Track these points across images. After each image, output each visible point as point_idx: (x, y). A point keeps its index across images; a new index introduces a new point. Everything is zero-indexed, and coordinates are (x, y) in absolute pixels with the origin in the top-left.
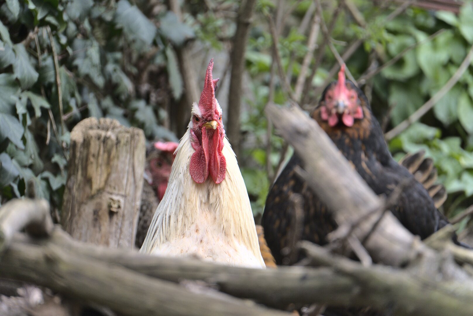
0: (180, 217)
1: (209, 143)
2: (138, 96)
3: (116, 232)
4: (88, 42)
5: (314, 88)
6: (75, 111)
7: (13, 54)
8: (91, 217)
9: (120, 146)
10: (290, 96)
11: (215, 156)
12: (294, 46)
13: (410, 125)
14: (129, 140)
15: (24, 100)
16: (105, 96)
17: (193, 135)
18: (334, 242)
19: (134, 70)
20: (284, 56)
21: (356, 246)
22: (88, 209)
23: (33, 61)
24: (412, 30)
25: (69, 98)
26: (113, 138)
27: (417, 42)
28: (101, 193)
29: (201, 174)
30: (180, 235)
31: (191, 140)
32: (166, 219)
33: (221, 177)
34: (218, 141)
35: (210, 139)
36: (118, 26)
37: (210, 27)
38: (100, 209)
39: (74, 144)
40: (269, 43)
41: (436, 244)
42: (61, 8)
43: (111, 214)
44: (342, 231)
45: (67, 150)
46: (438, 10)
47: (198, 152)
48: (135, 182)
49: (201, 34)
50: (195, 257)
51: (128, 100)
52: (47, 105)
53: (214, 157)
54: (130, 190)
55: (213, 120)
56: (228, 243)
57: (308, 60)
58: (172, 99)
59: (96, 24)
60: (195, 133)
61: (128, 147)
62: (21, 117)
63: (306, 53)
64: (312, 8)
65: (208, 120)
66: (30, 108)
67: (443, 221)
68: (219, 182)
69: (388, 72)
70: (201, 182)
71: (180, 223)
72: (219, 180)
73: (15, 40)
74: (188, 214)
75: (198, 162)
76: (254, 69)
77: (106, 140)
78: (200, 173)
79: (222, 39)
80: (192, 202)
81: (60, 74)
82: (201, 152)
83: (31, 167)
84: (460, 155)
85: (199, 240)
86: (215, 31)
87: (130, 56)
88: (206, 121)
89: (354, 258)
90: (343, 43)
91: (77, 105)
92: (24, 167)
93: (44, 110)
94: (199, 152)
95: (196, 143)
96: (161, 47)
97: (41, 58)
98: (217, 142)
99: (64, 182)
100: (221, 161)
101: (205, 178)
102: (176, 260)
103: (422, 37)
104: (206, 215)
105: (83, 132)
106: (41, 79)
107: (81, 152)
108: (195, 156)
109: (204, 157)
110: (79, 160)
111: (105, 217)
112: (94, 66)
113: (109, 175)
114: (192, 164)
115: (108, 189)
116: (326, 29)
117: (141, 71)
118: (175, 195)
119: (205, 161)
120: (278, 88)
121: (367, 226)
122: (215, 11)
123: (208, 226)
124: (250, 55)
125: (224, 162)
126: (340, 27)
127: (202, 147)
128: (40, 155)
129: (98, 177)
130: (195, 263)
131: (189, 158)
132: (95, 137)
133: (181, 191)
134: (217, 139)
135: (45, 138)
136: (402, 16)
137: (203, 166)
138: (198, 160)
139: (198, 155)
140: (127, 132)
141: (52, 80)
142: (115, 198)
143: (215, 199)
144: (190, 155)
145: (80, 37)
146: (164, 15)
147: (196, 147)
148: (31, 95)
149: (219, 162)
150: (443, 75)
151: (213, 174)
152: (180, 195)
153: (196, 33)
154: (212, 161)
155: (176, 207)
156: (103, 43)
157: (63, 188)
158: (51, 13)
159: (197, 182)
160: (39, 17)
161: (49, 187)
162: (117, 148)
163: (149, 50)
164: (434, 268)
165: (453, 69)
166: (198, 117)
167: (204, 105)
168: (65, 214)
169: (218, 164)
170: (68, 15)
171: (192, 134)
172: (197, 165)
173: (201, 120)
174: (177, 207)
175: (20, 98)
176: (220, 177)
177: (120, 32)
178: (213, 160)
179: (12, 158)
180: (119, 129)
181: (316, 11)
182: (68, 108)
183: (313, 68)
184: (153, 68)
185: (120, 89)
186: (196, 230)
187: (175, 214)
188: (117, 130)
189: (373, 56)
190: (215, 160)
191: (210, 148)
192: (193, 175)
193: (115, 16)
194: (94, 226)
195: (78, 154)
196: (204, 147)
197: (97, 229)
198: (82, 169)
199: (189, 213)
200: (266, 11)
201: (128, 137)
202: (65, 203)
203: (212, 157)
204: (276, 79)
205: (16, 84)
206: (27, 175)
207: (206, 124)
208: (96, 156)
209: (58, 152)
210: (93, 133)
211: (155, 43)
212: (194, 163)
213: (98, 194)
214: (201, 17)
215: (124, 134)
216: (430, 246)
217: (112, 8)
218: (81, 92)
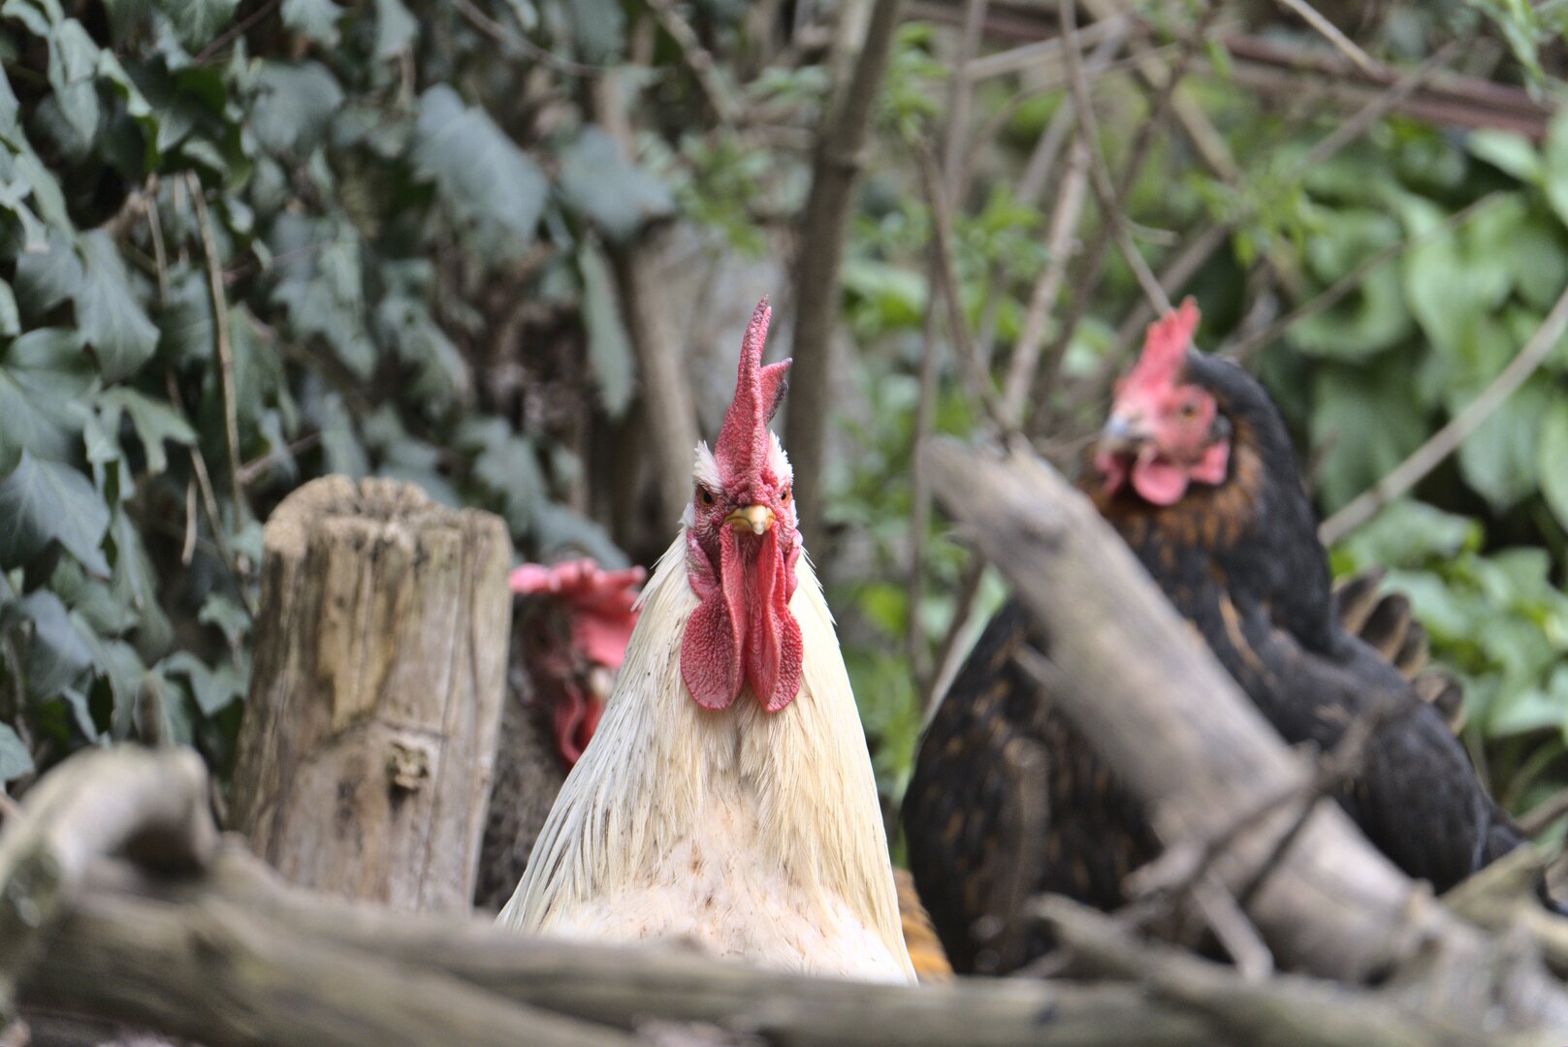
0: (641, 817)
1: (745, 578)
2: (486, 404)
3: (412, 856)
4: (324, 227)
5: (1070, 382)
6: (279, 455)
7: (76, 265)
8: (330, 805)
9: (426, 571)
10: (988, 409)
11: (765, 622)
12: (1002, 244)
13: (1381, 510)
14: (459, 550)
15: (111, 415)
16: (375, 403)
17: (694, 550)
18: (1150, 898)
19: (473, 320)
20: (971, 277)
21: (1220, 912)
22: (319, 781)
23: (142, 287)
24: (1389, 191)
25: (258, 411)
26: (406, 542)
27: (1404, 234)
28: (365, 727)
29: (718, 680)
30: (640, 875)
31: (690, 565)
32: (595, 821)
33: (785, 691)
34: (775, 573)
35: (747, 564)
36: (423, 173)
37: (724, 180)
38: (361, 778)
39: (276, 564)
40: (920, 235)
41: (1483, 907)
42: (233, 113)
43: (398, 794)
44: (1176, 865)
45: (251, 581)
46: (1474, 127)
47: (710, 608)
48: (476, 688)
49: (695, 203)
50: (689, 943)
51: (453, 417)
52: (185, 434)
53: (763, 624)
54: (460, 715)
55: (754, 503)
56: (799, 912)
57: (1048, 291)
58: (598, 417)
59: (350, 165)
60: (700, 544)
61: (455, 574)
62: (100, 474)
63: (1043, 267)
64: (1062, 118)
65: (739, 502)
66: (131, 444)
67: (1500, 831)
68: (778, 706)
69: (1308, 332)
70: (719, 707)
71: (639, 836)
72: (779, 699)
73: (84, 218)
74: (665, 808)
75: (709, 638)
76: (866, 319)
77: (380, 551)
78: (716, 677)
79: (761, 220)
80: (680, 768)
81: (230, 330)
82: (720, 606)
83: (131, 636)
84: (1548, 609)
85: (701, 898)
86: (741, 192)
87: (458, 273)
88: (735, 506)
89: (1214, 951)
90: (1165, 237)
91: (285, 434)
92: (109, 636)
93: (175, 451)
94: (713, 607)
95: (704, 575)
96: (562, 241)
97: (167, 277)
98: (771, 575)
99: (243, 689)
100: (784, 637)
101: (730, 695)
102: (623, 954)
103: (1422, 218)
104: (728, 812)
105: (305, 525)
106: (169, 346)
107: (297, 591)
108: (698, 620)
109: (729, 624)
110: (291, 616)
111: (378, 806)
112: (341, 304)
113: (390, 666)
114: (689, 645)
115: (388, 713)
116: (1108, 190)
117: (495, 320)
118: (628, 743)
119: (731, 635)
120: (946, 383)
121: (1256, 848)
122: (742, 125)
123: (734, 853)
124: (857, 272)
125: (794, 640)
126: (1153, 182)
127: (722, 590)
128: (162, 597)
129: (356, 674)
130: (685, 964)
131: (678, 624)
132: (347, 542)
133: (647, 731)
134: (770, 567)
135: (178, 544)
136: (1358, 149)
137: (727, 654)
138: (708, 632)
139: (710, 615)
140: (453, 525)
141: (204, 349)
142: (410, 741)
143: (760, 760)
144: (681, 616)
145: (295, 208)
146: (572, 139)
147: (706, 590)
148: (132, 399)
149: (778, 642)
150: (1489, 346)
151: (757, 681)
152: (642, 743)
153: (678, 198)
154: (756, 636)
155: (629, 781)
156: (371, 228)
157: (237, 706)
158: (201, 131)
159: (706, 705)
160: (164, 141)
161: (190, 704)
162: (417, 577)
163: (522, 251)
164: (1479, 987)
165: (1524, 325)
166: (710, 490)
167: (730, 451)
168: (242, 794)
169: (773, 648)
170: (256, 136)
171: (691, 546)
172: (706, 649)
173: (720, 503)
174: (632, 782)
175: (97, 411)
176: (781, 690)
177: (427, 194)
178: (757, 632)
179: (70, 607)
180: (427, 515)
181: (1078, 129)
182: (255, 445)
183: (1066, 318)
184: (533, 311)
185: (427, 382)
186: (691, 865)
187: (625, 803)
188: (416, 519)
189: (1259, 279)
190: (764, 633)
191: (749, 594)
192: (690, 683)
193: (412, 142)
194: (341, 835)
195: (289, 598)
196: (726, 592)
197: (351, 845)
198: (303, 646)
199: (668, 803)
200: (911, 129)
201: (453, 544)
202: (244, 759)
203: (757, 624)
204: (942, 354)
205: (85, 363)
206: (121, 665)
207: (732, 516)
208: (350, 604)
209: (218, 587)
210: (338, 526)
211: (543, 232)
212: (695, 641)
213: (353, 728)
214: (694, 146)
215: (439, 533)
216: (1464, 916)
217: (400, 116)
218: (297, 392)
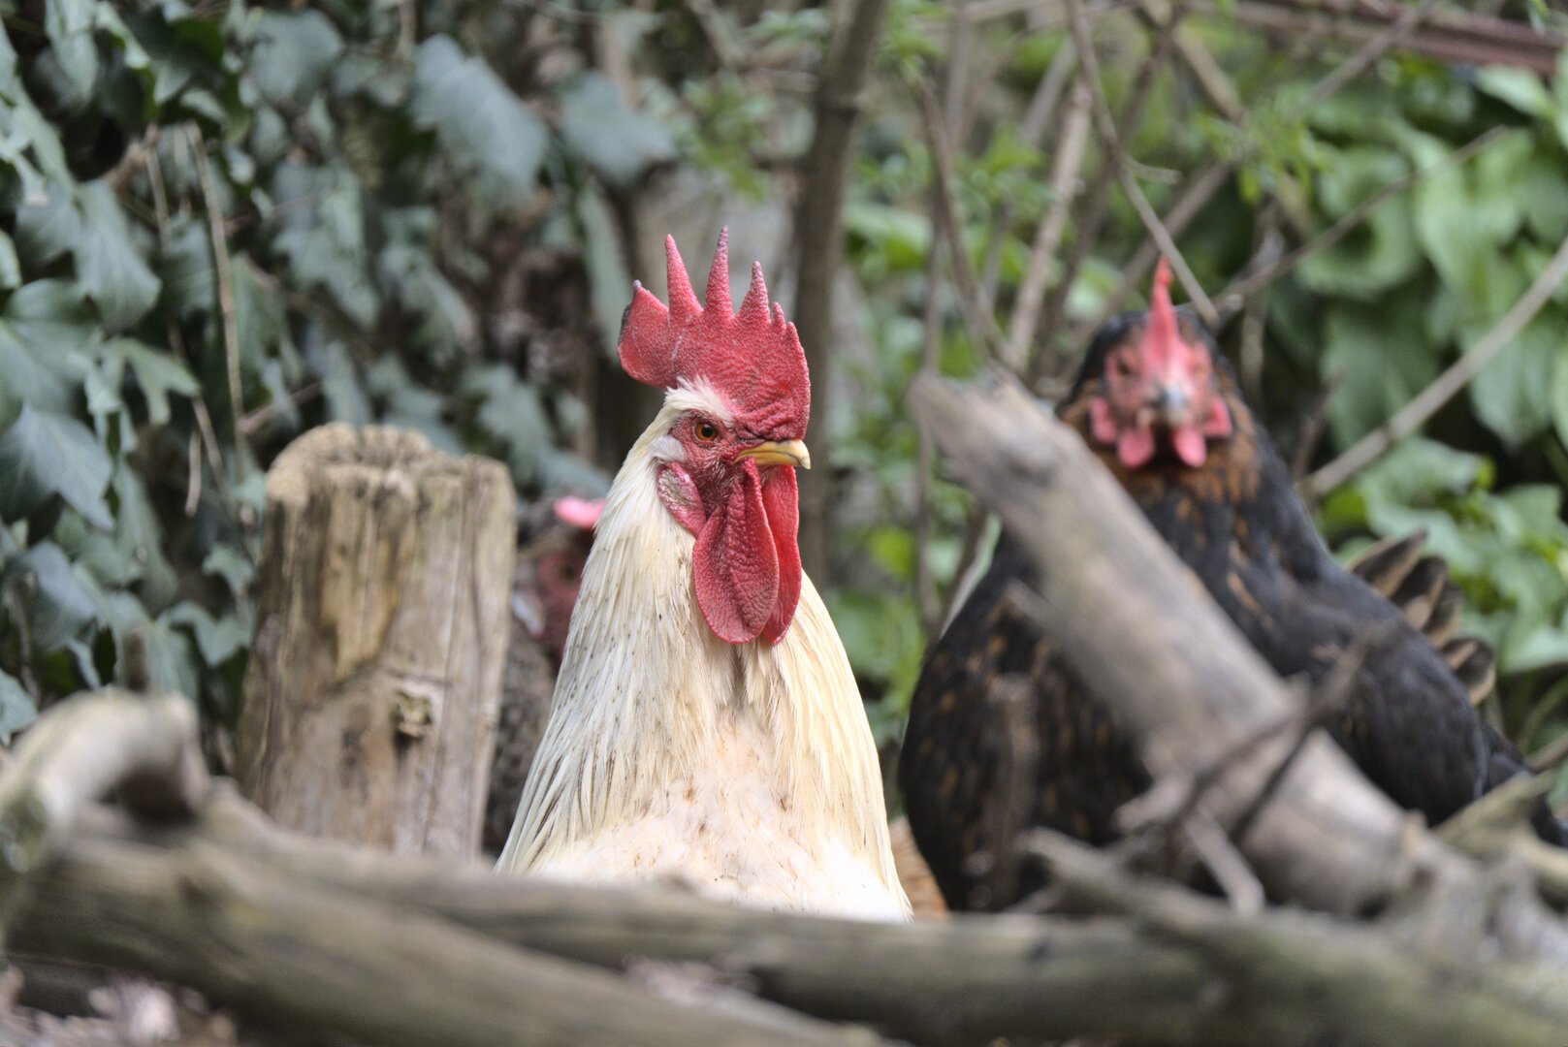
0: (648, 762)
2: (491, 351)
3: (417, 803)
4: (324, 176)
5: (1072, 323)
6: (282, 404)
7: (75, 216)
8: (334, 754)
9: (428, 517)
10: (993, 350)
12: (1005, 184)
13: (1391, 447)
14: (460, 498)
15: (113, 366)
18: (1140, 832)
19: (477, 268)
20: (974, 219)
21: (1212, 846)
22: (324, 729)
23: (143, 238)
25: (260, 360)
26: (408, 490)
28: (369, 675)
36: (424, 122)
37: (727, 125)
38: (366, 726)
39: (278, 514)
40: (922, 176)
41: (1478, 838)
42: (232, 63)
43: (402, 742)
44: (1166, 797)
45: (255, 531)
46: (1482, 63)
48: (479, 636)
49: (697, 148)
51: (457, 366)
52: (188, 386)
54: (463, 662)
56: (790, 835)
57: (1053, 231)
58: (601, 363)
59: (351, 114)
60: (694, 479)
61: (457, 521)
62: (101, 425)
63: (1046, 207)
64: (1064, 59)
66: (133, 396)
69: (1317, 271)
73: (84, 169)
76: (873, 263)
77: (382, 498)
79: (766, 165)
81: (231, 280)
83: (135, 587)
84: (1560, 544)
86: (744, 137)
87: (461, 220)
88: (763, 440)
89: (1206, 884)
90: (1168, 176)
91: (287, 383)
92: (113, 587)
93: (178, 402)
95: (694, 510)
96: (562, 190)
97: (167, 227)
99: (246, 638)
103: (1430, 154)
105: (306, 474)
106: (170, 296)
107: (300, 540)
110: (293, 565)
111: (383, 753)
112: (342, 253)
113: (393, 614)
115: (391, 661)
116: (1109, 129)
117: (499, 267)
120: (952, 324)
121: (1247, 780)
122: (744, 69)
123: (729, 780)
124: (859, 215)
126: (1159, 121)
128: (166, 549)
129: (359, 622)
130: (677, 903)
131: (681, 564)
132: (348, 490)
135: (183, 494)
136: (1363, 85)
140: (454, 472)
141: (205, 300)
142: (414, 689)
145: (296, 158)
146: (573, 85)
147: (696, 524)
148: (135, 351)
150: (1500, 283)
153: (680, 143)
156: (374, 178)
157: (241, 658)
158: (200, 80)
160: (162, 92)
161: (195, 654)
162: (419, 524)
163: (524, 197)
164: (1474, 918)
165: (1533, 260)
168: (247, 743)
170: (256, 86)
173: (730, 437)
175: (99, 362)
177: (428, 143)
179: (73, 559)
180: (428, 463)
181: (1079, 70)
182: (257, 395)
183: (1068, 258)
184: (537, 259)
185: (431, 330)
186: (685, 794)
188: (418, 466)
189: (1266, 217)
193: (412, 92)
194: (346, 783)
195: (291, 546)
197: (356, 793)
198: (306, 595)
200: (912, 70)
201: (455, 490)
202: (248, 709)
204: (945, 296)
205: (85, 314)
206: (123, 615)
208: (352, 552)
209: (223, 537)
210: (340, 475)
211: (544, 179)
213: (357, 676)
214: (696, 91)
215: (441, 479)
216: (1459, 847)
217: (400, 65)
218: (299, 342)
